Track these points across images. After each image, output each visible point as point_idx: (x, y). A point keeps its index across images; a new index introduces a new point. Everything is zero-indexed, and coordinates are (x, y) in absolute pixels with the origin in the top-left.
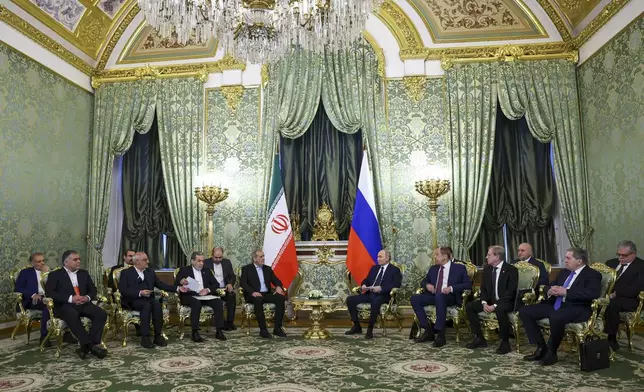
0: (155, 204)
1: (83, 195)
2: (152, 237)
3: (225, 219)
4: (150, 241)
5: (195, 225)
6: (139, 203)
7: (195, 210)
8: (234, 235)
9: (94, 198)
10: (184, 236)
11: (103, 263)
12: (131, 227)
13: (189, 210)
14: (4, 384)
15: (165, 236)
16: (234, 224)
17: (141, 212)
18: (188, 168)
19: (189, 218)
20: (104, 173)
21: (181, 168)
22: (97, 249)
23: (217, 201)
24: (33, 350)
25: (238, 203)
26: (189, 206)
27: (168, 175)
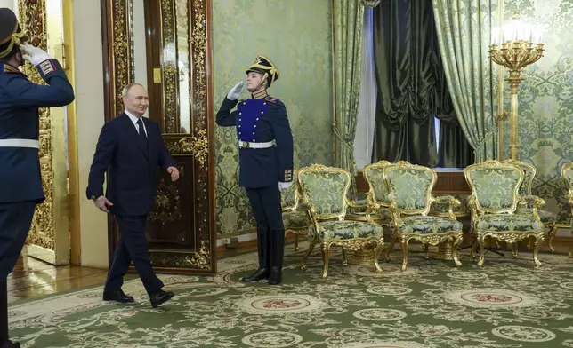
0: (423, 74)
1: (326, 66)
2: (418, 122)
3: (534, 92)
4: (416, 128)
5: (487, 102)
6: (398, 74)
7: (486, 80)
8: (549, 116)
9: (339, 71)
10: (470, 120)
11: (356, 160)
12: (387, 108)
13: (477, 81)
14: (278, 303)
15: (437, 122)
16: (550, 100)
17: (401, 88)
18: (475, 16)
19: (477, 93)
20: (351, 33)
21: (463, 17)
22: (347, 141)
23: (524, 64)
24: (292, 267)
25: (558, 65)
26: (477, 74)
27: (444, 29)
